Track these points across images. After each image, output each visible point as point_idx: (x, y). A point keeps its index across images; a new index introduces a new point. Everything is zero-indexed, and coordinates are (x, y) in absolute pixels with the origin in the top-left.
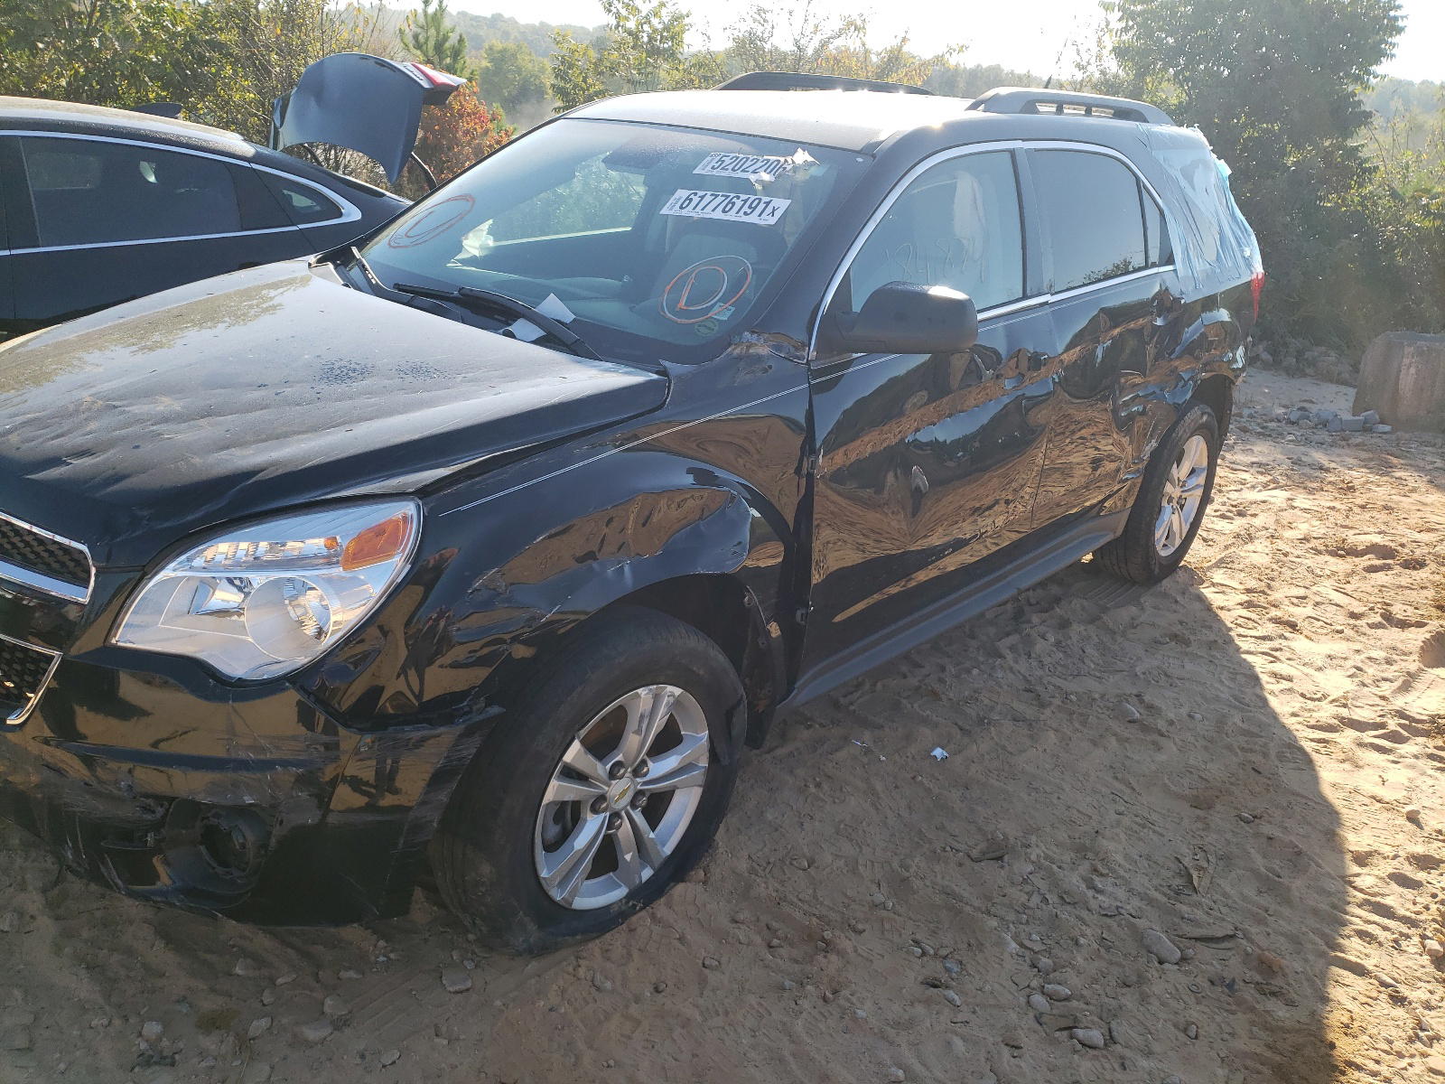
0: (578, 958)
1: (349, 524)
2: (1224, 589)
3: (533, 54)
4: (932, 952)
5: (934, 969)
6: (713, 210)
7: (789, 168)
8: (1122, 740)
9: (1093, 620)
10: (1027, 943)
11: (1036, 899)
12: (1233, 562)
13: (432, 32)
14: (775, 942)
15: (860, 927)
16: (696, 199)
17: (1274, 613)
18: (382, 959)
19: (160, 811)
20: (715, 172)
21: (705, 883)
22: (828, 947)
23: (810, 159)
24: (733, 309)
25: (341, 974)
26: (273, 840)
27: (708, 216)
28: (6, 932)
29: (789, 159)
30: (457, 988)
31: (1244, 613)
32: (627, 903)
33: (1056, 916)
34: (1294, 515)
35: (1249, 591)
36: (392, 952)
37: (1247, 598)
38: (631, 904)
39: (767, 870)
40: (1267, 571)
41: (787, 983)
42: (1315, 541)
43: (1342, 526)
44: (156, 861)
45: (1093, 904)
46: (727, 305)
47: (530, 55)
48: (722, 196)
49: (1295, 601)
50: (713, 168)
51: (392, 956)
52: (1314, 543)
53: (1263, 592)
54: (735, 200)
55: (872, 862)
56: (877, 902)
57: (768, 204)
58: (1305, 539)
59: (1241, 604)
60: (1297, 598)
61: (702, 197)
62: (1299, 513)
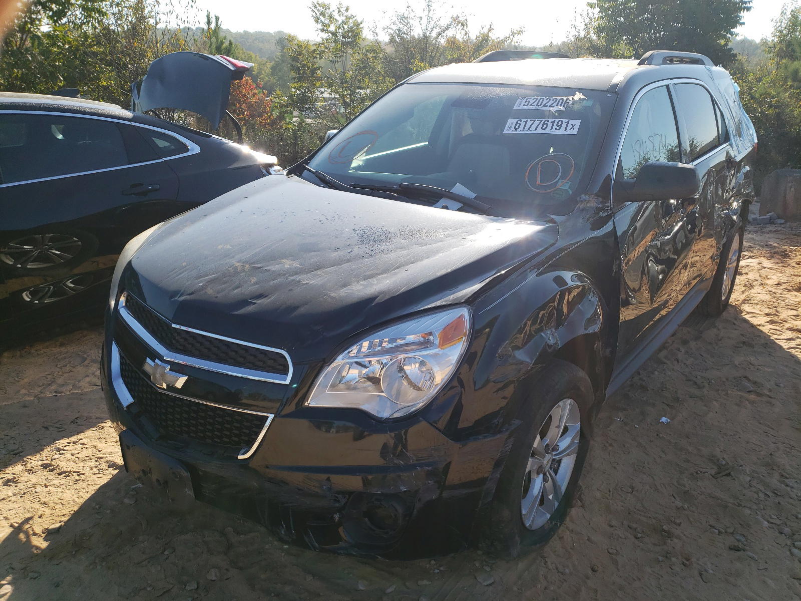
0: (543, 557)
1: (437, 322)
2: (754, 315)
3: (244, 49)
4: (723, 531)
5: (731, 541)
6: (536, 129)
7: (571, 102)
8: (752, 402)
9: (697, 338)
10: (772, 521)
11: (762, 496)
12: (750, 300)
13: (214, 40)
14: (639, 535)
15: (678, 521)
16: (523, 124)
17: (787, 325)
18: (437, 571)
19: (343, 501)
20: (526, 108)
21: (583, 506)
22: (670, 535)
23: (583, 97)
24: (570, 183)
25: (419, 582)
26: (415, 510)
27: (533, 132)
28: (215, 580)
29: (571, 98)
30: (488, 583)
31: (771, 326)
32: (551, 523)
33: (779, 503)
34: (766, 271)
35: (767, 315)
36: (441, 566)
37: (769, 319)
38: (553, 523)
39: (611, 495)
40: (772, 303)
41: (660, 558)
42: (784, 284)
43: (794, 275)
44: (341, 530)
45: (793, 495)
46: (566, 181)
47: (242, 50)
48: (538, 120)
49: (794, 318)
50: (524, 105)
51: (442, 568)
52: (784, 286)
53: (775, 314)
54: (546, 122)
55: (663, 484)
56: (679, 507)
57: (568, 123)
58: (779, 284)
59: (768, 322)
60: (794, 316)
61: (526, 122)
62: (768, 270)
